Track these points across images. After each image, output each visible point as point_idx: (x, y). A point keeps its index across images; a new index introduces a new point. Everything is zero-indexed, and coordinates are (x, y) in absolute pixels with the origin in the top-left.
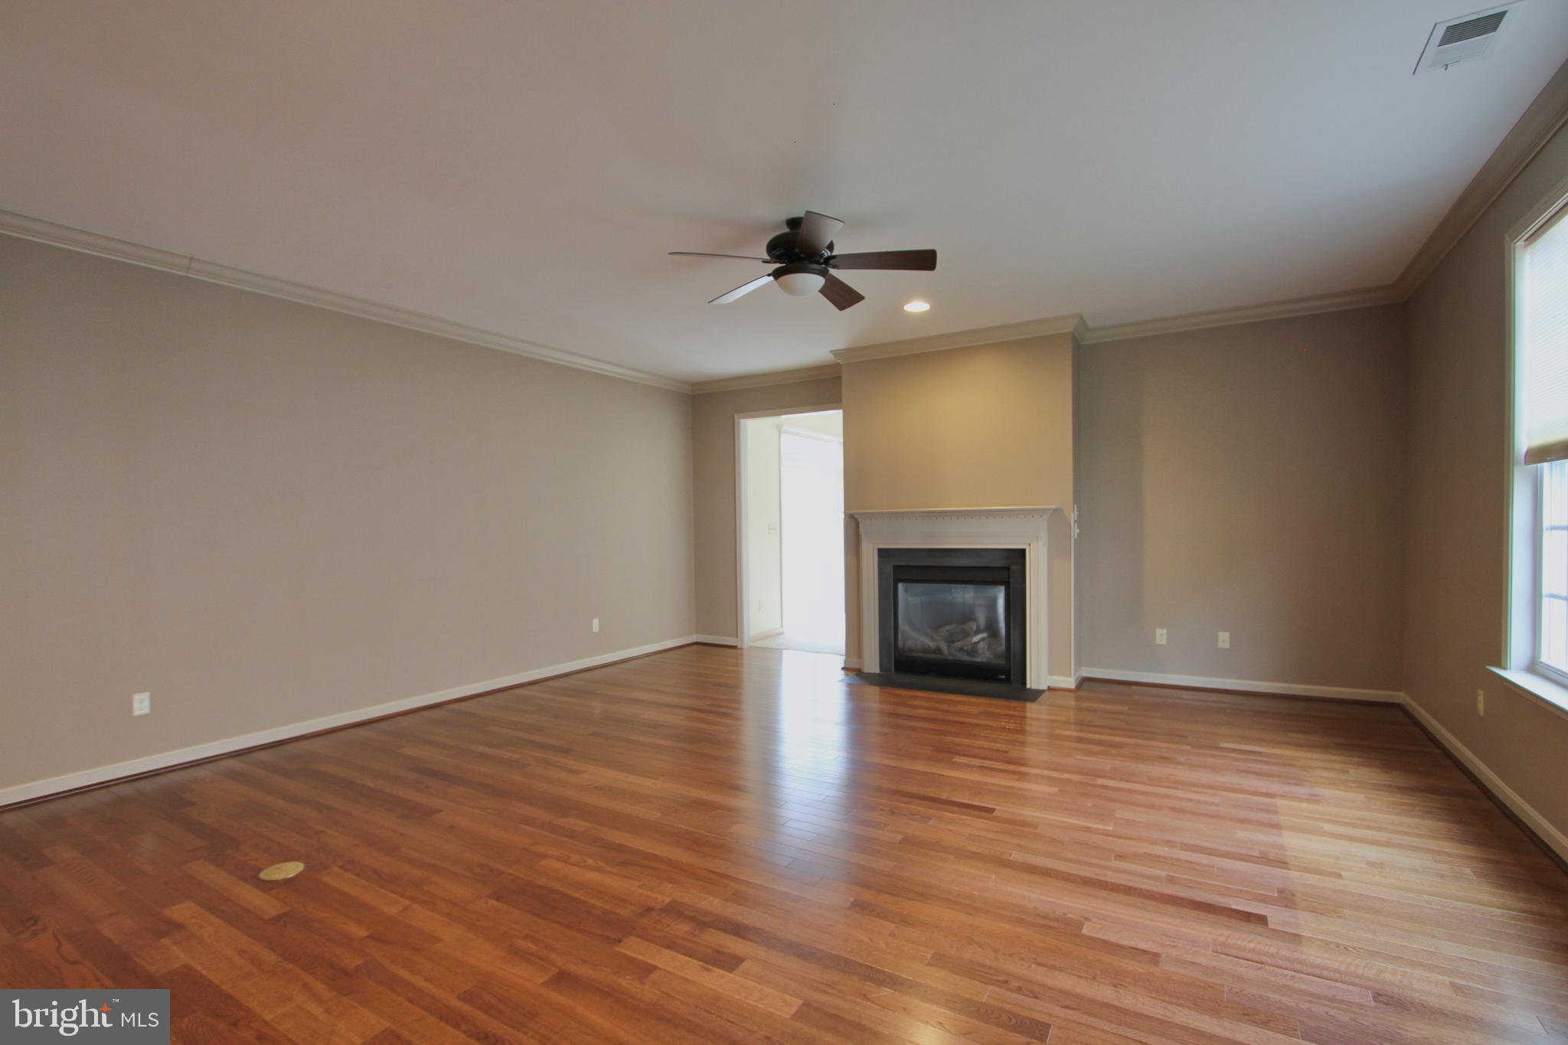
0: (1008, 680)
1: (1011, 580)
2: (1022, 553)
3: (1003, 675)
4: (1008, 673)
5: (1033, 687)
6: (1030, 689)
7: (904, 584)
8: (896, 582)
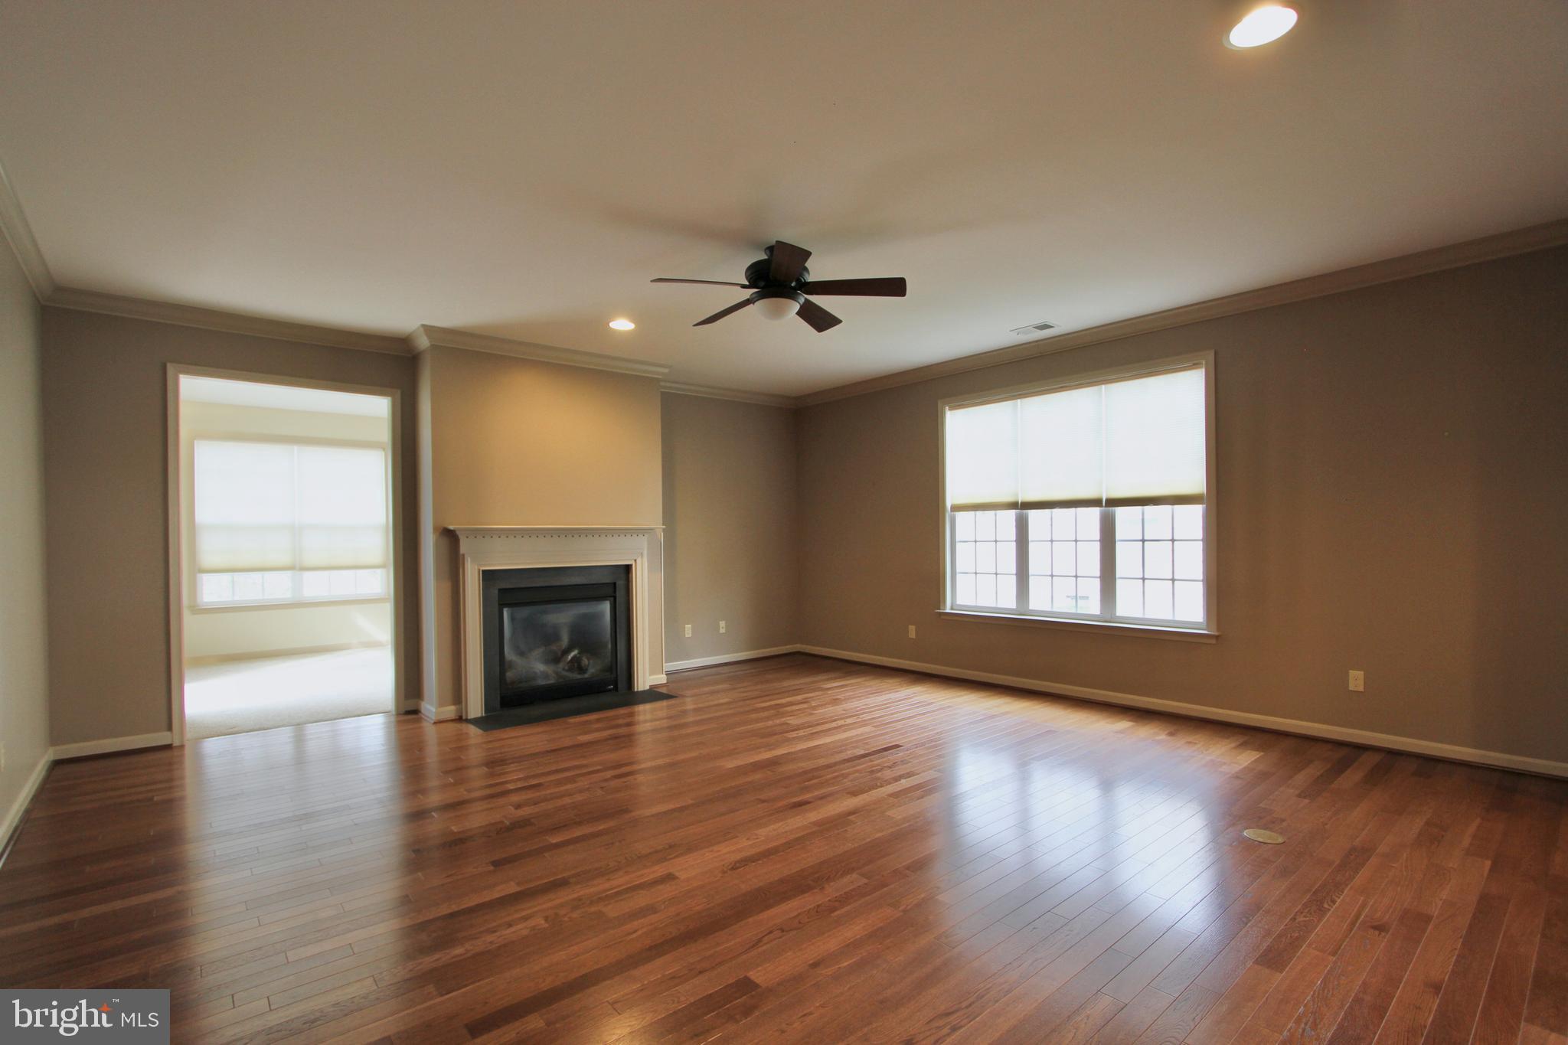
0: (616, 689)
1: (618, 595)
2: (628, 569)
3: (610, 685)
4: (615, 683)
5: (640, 690)
6: (637, 692)
7: (510, 609)
8: (502, 605)
